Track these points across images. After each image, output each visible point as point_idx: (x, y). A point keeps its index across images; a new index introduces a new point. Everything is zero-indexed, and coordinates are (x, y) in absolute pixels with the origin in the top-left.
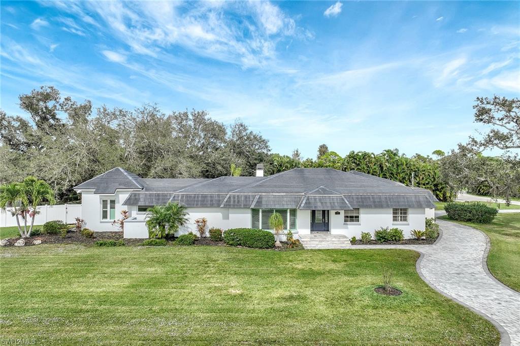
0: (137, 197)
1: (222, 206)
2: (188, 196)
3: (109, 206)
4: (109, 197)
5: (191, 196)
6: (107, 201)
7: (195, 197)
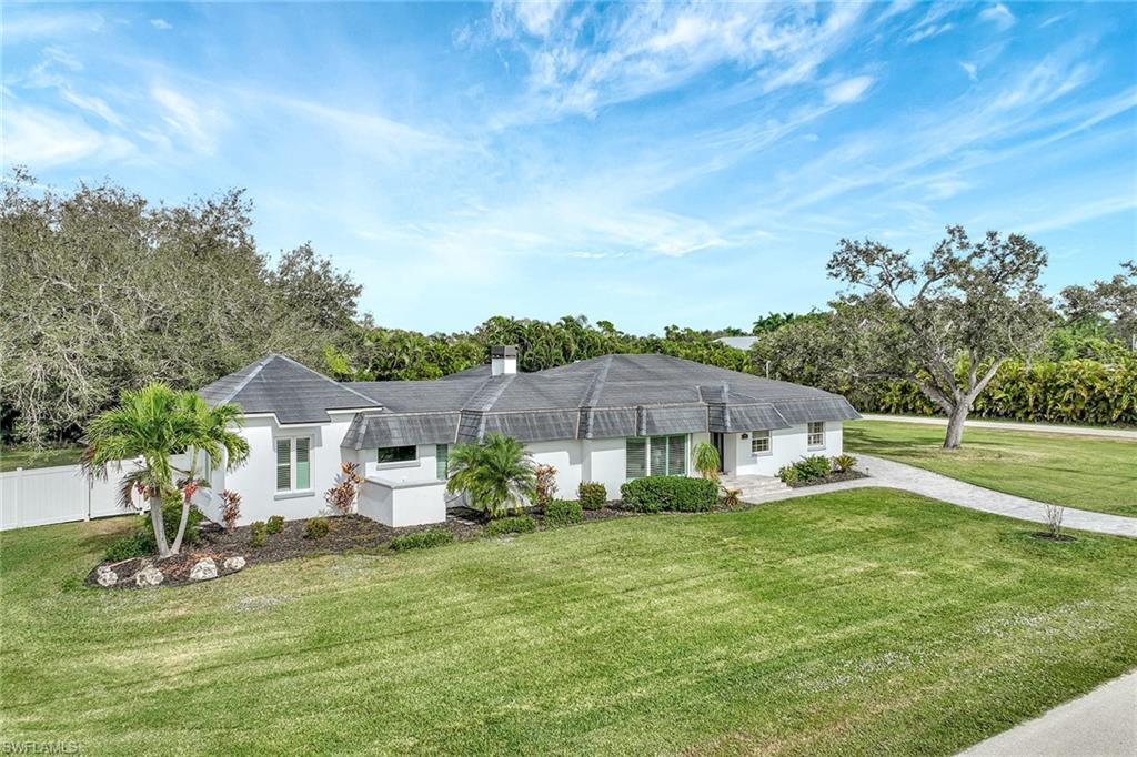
0: (383, 427)
1: (590, 435)
2: (512, 420)
3: (293, 454)
4: (294, 431)
5: (517, 419)
6: (289, 441)
7: (525, 420)
